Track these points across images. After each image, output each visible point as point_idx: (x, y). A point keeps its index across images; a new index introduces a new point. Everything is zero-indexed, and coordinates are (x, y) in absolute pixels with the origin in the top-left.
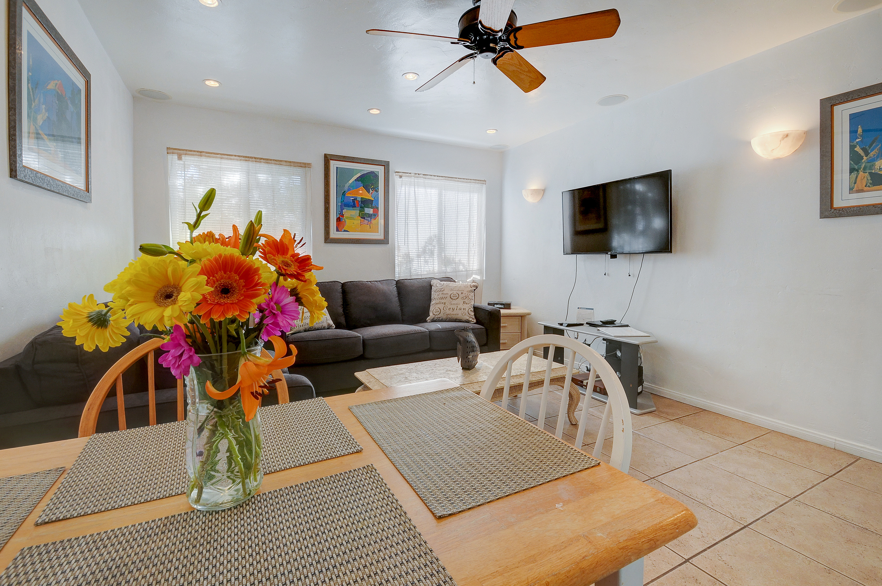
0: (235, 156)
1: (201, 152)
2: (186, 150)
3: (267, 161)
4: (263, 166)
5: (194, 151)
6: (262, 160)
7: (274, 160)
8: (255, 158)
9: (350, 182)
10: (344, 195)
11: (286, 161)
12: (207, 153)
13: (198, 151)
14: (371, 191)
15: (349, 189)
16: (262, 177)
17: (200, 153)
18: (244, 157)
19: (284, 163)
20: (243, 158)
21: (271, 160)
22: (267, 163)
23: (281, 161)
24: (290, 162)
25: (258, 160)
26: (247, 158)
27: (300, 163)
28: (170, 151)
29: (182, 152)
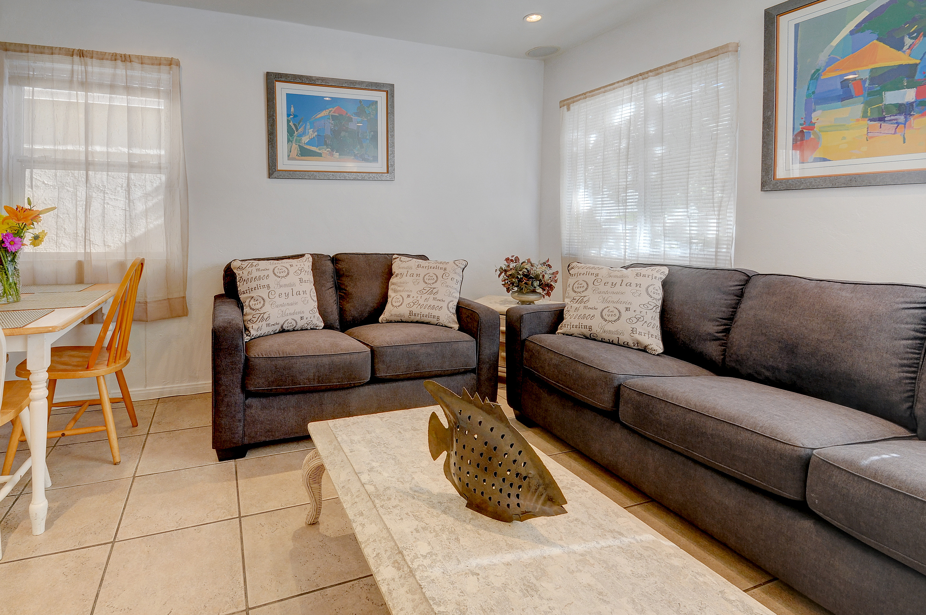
0: (618, 82)
1: (585, 94)
2: (573, 98)
3: (657, 72)
4: (653, 82)
5: (580, 95)
6: (650, 74)
7: (665, 66)
8: (641, 74)
9: (834, 43)
10: (817, 79)
11: (683, 60)
12: (590, 92)
13: (582, 94)
14: (908, 41)
15: (831, 61)
16: (660, 98)
17: (584, 96)
18: (627, 79)
19: (682, 64)
20: (626, 82)
21: (661, 68)
22: (658, 74)
23: (676, 62)
24: (691, 58)
25: (646, 75)
26: (631, 80)
27: (708, 52)
28: (562, 104)
29: (570, 101)
